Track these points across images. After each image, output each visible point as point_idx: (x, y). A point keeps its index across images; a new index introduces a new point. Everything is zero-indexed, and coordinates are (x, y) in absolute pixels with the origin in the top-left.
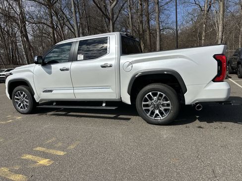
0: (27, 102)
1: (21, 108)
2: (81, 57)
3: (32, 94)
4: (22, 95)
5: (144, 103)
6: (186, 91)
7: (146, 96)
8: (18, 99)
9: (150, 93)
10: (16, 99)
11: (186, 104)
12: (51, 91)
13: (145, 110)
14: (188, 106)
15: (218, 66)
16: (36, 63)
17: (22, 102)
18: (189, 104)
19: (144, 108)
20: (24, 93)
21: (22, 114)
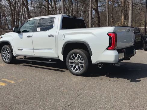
0: (9, 56)
1: (6, 59)
2: (39, 29)
3: (12, 51)
4: (6, 51)
5: (70, 61)
6: (92, 55)
7: (71, 57)
8: (4, 54)
9: (74, 55)
10: (3, 53)
11: (92, 63)
12: (22, 50)
13: (71, 65)
14: (94, 64)
15: (110, 40)
16: (14, 31)
17: (6, 56)
18: (94, 63)
19: (70, 64)
20: (7, 50)
21: (6, 63)
